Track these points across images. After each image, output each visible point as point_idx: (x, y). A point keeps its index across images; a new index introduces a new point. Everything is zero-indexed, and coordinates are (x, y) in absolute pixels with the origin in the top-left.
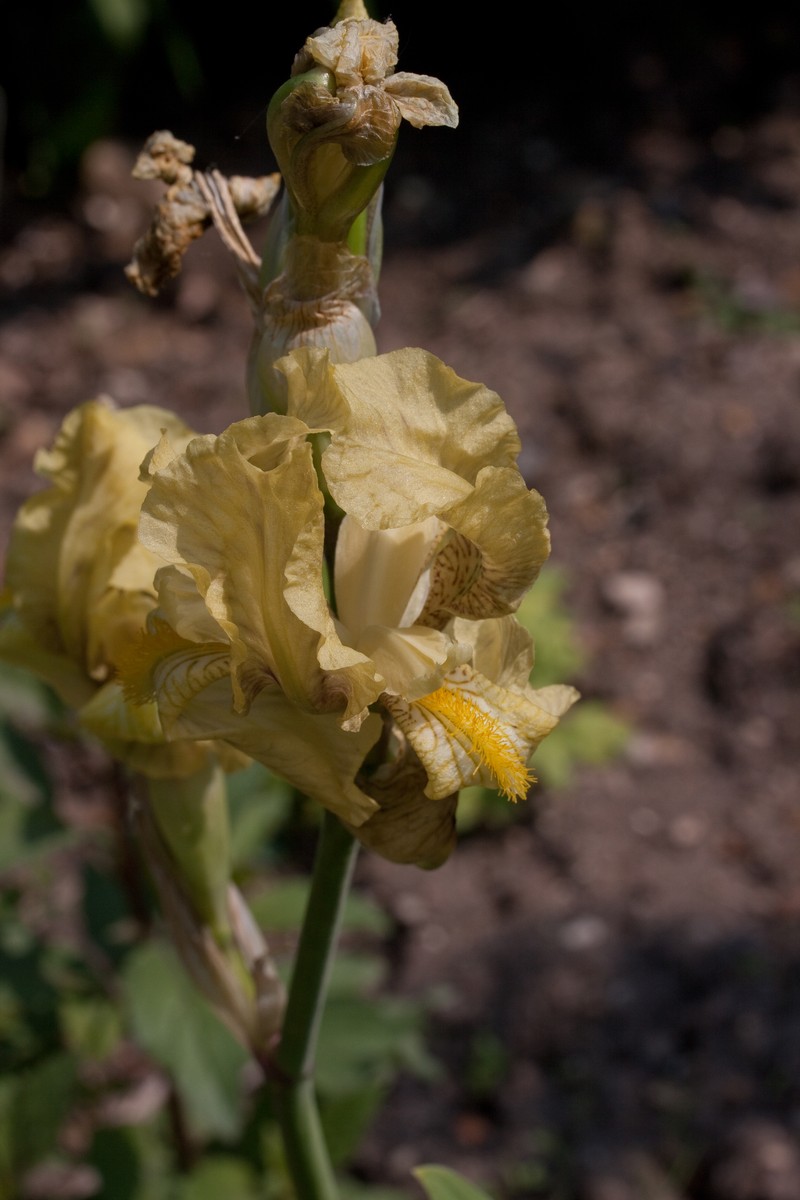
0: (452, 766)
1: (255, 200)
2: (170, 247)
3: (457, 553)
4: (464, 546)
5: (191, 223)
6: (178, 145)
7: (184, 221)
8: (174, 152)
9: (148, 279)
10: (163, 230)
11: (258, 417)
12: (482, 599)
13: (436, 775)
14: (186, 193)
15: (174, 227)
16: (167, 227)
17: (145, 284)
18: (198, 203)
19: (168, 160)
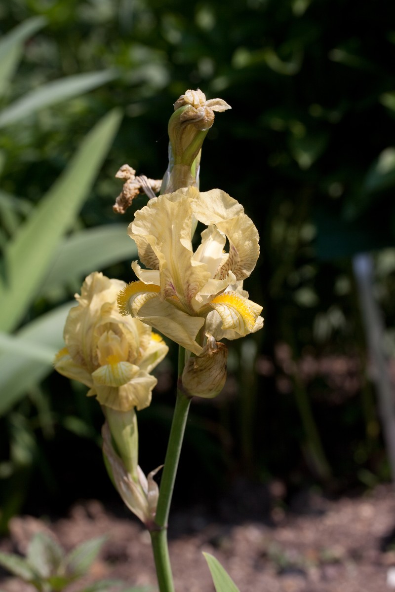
0: (230, 317)
1: (155, 186)
2: (129, 196)
3: (228, 265)
4: (231, 261)
5: (135, 189)
6: (131, 169)
7: (133, 188)
8: (129, 170)
9: (122, 208)
10: (126, 191)
11: (170, 194)
12: (238, 274)
13: (225, 319)
14: (133, 181)
15: (130, 189)
16: (128, 190)
17: (120, 209)
18: (138, 183)
19: (127, 173)
